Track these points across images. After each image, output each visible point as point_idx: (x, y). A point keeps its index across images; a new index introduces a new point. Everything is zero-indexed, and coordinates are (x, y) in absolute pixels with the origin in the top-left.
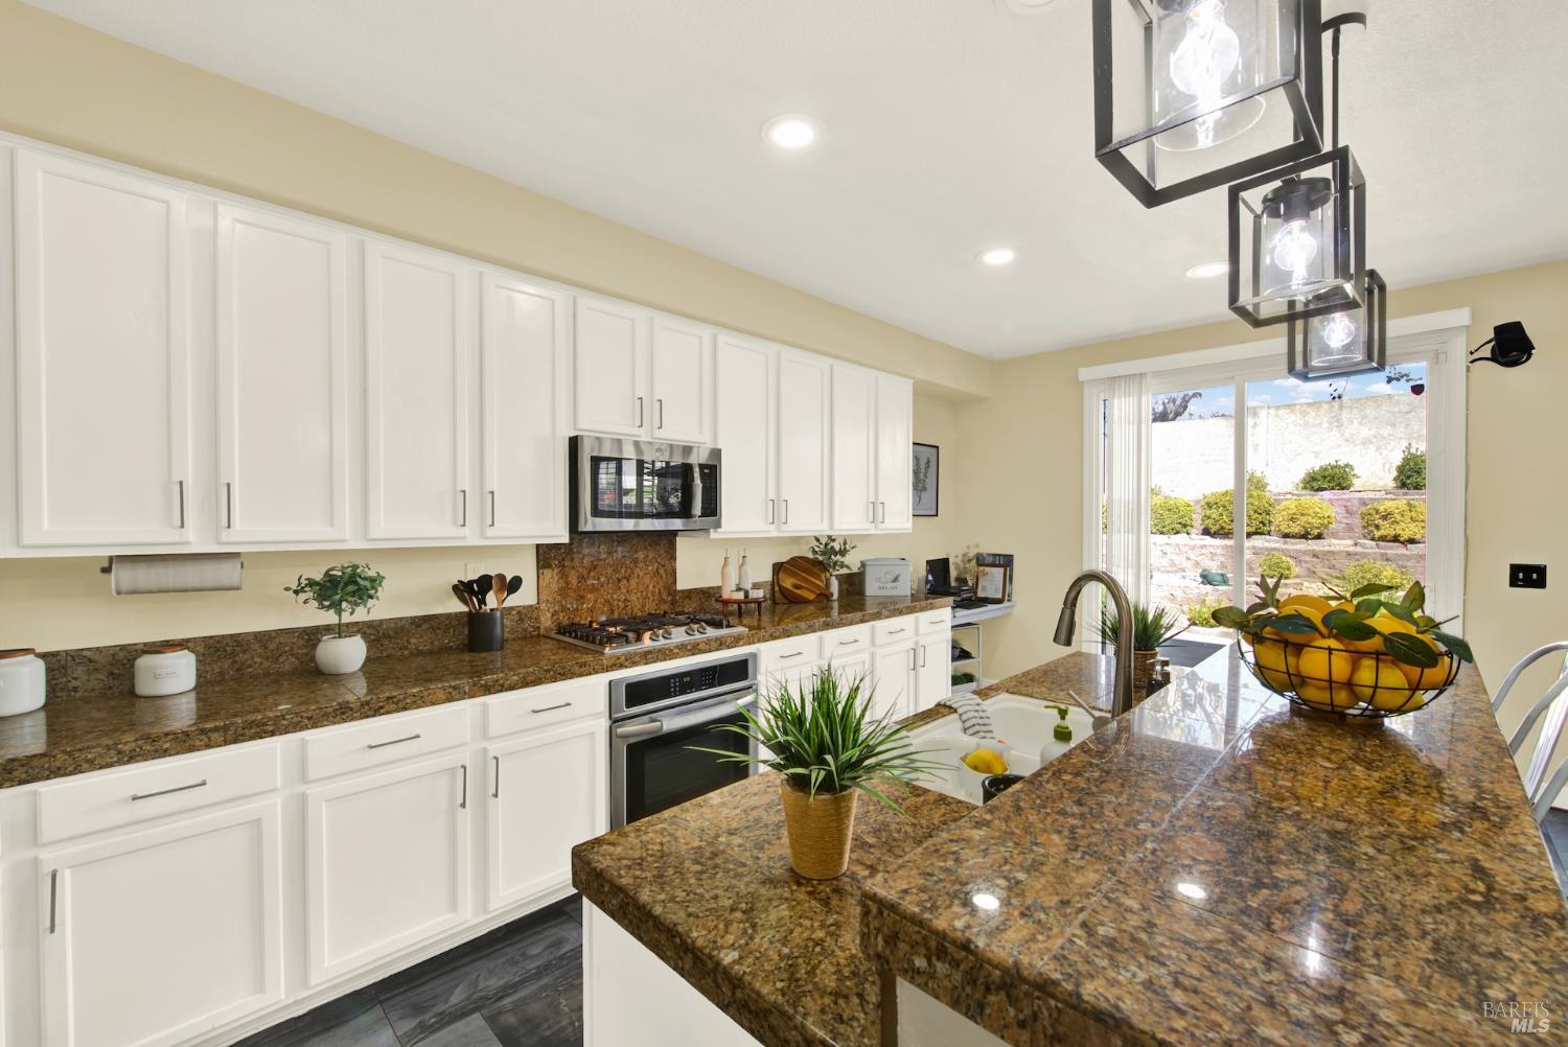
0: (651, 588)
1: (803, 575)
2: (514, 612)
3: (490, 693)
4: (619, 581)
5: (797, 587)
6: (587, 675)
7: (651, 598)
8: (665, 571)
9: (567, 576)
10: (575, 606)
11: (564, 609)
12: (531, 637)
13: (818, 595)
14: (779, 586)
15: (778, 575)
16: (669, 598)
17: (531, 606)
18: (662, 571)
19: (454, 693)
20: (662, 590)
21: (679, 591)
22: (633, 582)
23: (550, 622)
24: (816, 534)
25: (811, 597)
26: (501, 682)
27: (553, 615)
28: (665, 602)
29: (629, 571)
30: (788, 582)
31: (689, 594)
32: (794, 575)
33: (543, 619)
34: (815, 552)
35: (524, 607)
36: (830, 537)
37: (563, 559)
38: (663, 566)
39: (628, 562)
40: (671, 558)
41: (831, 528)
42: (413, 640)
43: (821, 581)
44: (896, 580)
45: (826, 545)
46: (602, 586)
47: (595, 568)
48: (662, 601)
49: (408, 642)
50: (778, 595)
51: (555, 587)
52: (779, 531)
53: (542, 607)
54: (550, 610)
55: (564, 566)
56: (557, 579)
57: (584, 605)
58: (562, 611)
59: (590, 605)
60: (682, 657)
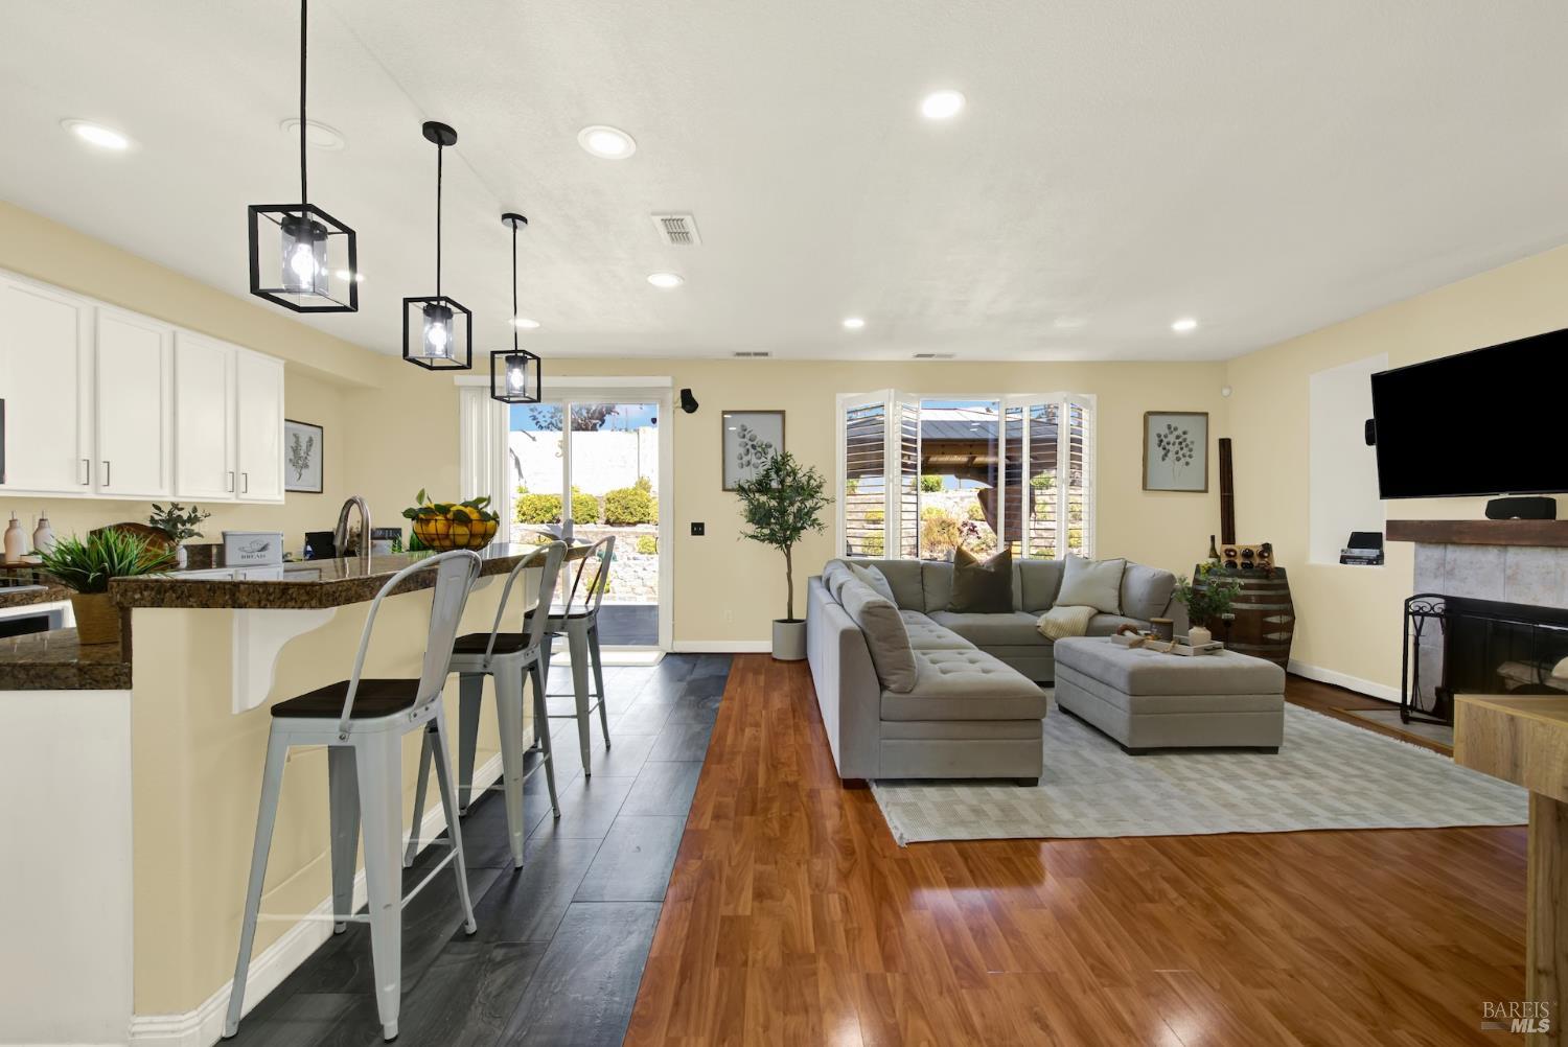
24: (155, 501)
34: (153, 520)
36: (175, 506)
41: (175, 493)
43: (162, 549)
44: (264, 548)
45: (170, 513)
52: (97, 493)
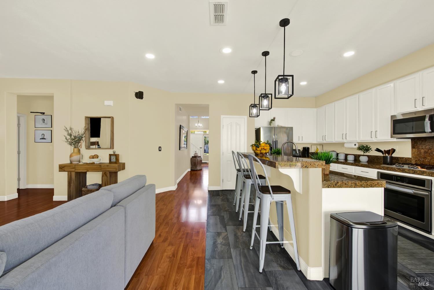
2: (404, 159)
9: (420, 151)
10: (423, 160)
17: (409, 158)
27: (415, 161)
33: (412, 162)
35: (407, 158)
37: (419, 146)
47: (431, 149)
51: (416, 153)
53: (412, 158)
54: (415, 160)
55: (419, 148)
56: (417, 151)
57: (426, 160)
58: (418, 161)
59: (429, 160)
60: (398, 172)
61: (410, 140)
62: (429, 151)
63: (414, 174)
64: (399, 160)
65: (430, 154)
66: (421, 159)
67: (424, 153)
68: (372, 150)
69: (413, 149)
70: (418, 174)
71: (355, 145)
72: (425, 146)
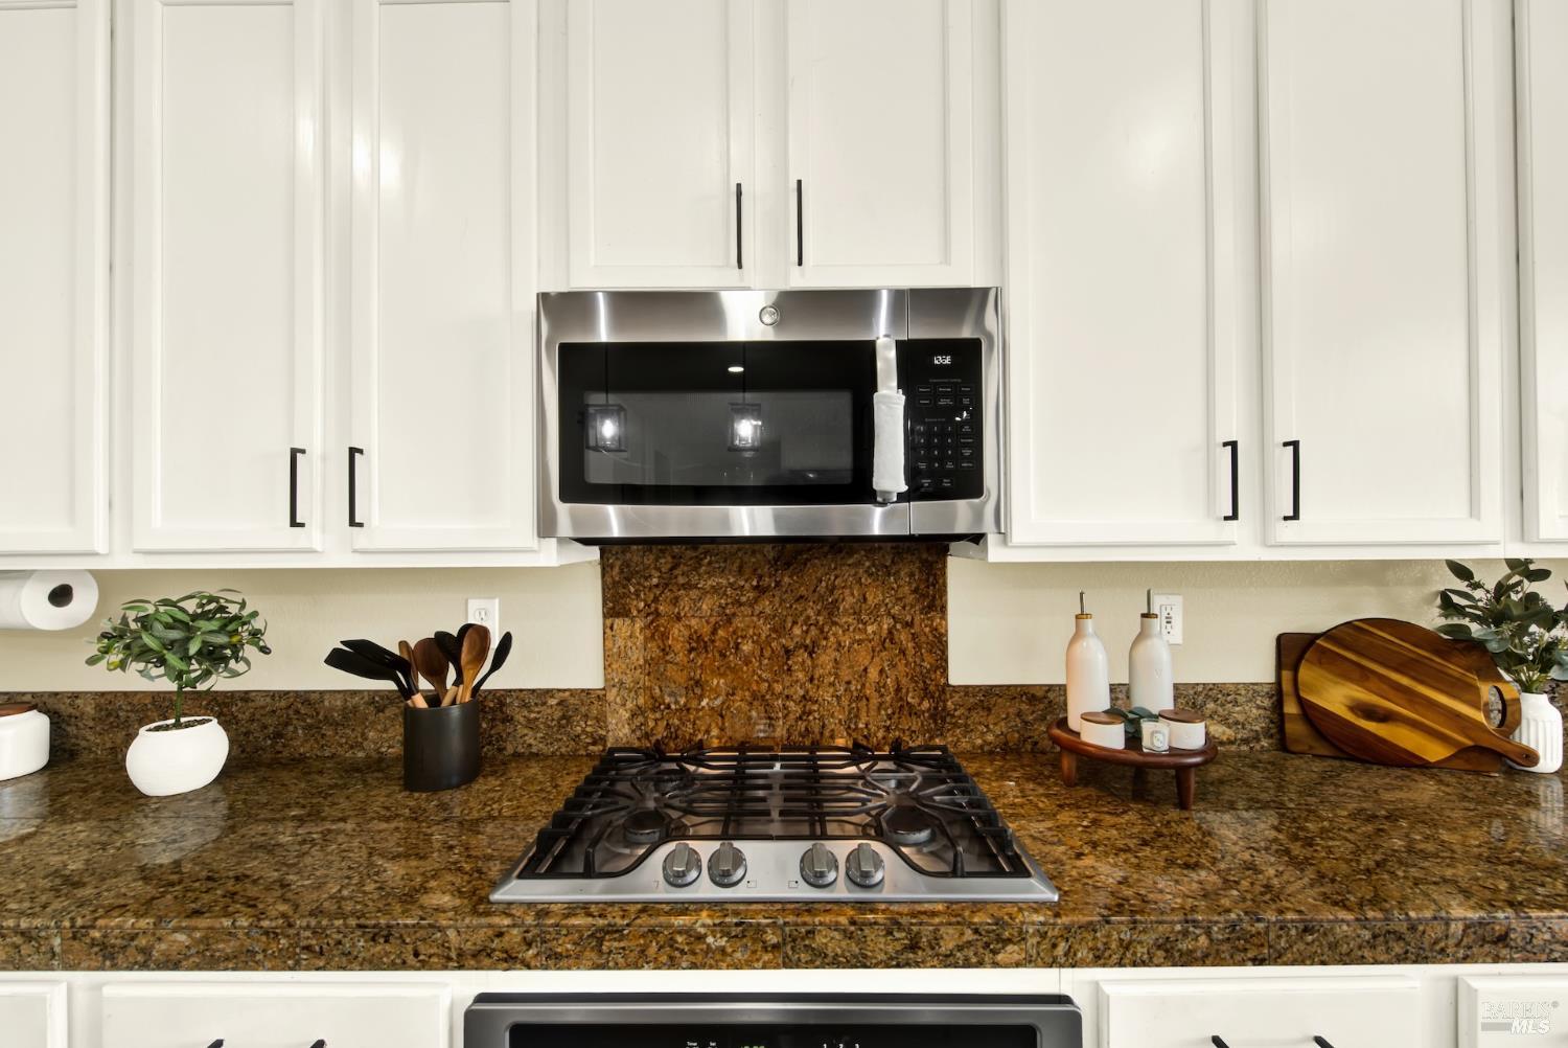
0: (873, 674)
1: (1405, 681)
2: (553, 702)
3: (115, 967)
4: (788, 652)
5: (1370, 713)
6: (393, 966)
7: (875, 701)
8: (914, 636)
9: (664, 636)
10: (682, 701)
11: (656, 705)
12: (588, 755)
13: (1463, 752)
14: (1301, 702)
15: (1296, 670)
16: (926, 704)
17: (588, 692)
18: (903, 637)
19: (26, 949)
20: (904, 681)
21: (956, 689)
22: (826, 659)
23: (626, 730)
24: (1457, 555)
25: (1435, 752)
26: (142, 942)
27: (634, 716)
28: (913, 712)
29: (814, 631)
30: (1336, 697)
31: (987, 698)
32: (1363, 676)
33: (612, 721)
34: (1447, 605)
35: (573, 692)
36: (1520, 566)
37: (656, 600)
38: (909, 625)
39: (810, 612)
40: (931, 607)
41: (1523, 531)
42: (371, 734)
43: (1475, 705)
45: (1502, 589)
46: (747, 662)
47: (729, 621)
48: (903, 708)
49: (363, 734)
50: (1295, 728)
51: (637, 656)
52: (1265, 544)
53: (612, 695)
54: (629, 705)
55: (657, 614)
56: (641, 638)
57: (704, 703)
58: (654, 709)
59: (718, 702)
60: (737, 967)
61: (594, 553)
62: (721, 633)
63: (907, 965)
64: (508, 719)
65: (723, 656)
66: (672, 694)
67: (691, 650)
68: (265, 650)
69: (618, 622)
70: (948, 961)
71: (61, 596)
72: (694, 594)
